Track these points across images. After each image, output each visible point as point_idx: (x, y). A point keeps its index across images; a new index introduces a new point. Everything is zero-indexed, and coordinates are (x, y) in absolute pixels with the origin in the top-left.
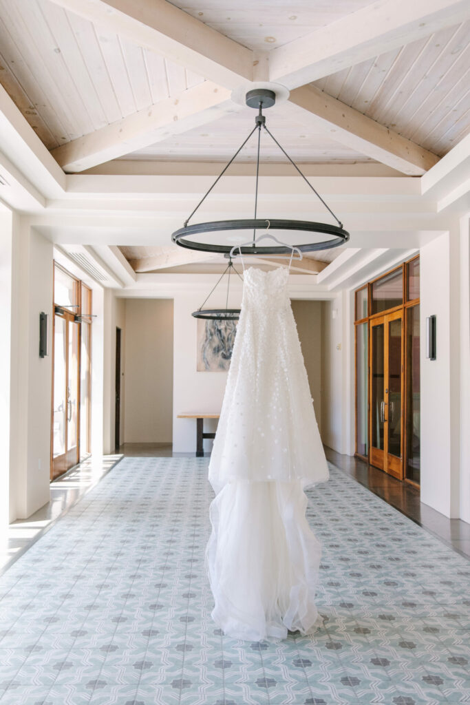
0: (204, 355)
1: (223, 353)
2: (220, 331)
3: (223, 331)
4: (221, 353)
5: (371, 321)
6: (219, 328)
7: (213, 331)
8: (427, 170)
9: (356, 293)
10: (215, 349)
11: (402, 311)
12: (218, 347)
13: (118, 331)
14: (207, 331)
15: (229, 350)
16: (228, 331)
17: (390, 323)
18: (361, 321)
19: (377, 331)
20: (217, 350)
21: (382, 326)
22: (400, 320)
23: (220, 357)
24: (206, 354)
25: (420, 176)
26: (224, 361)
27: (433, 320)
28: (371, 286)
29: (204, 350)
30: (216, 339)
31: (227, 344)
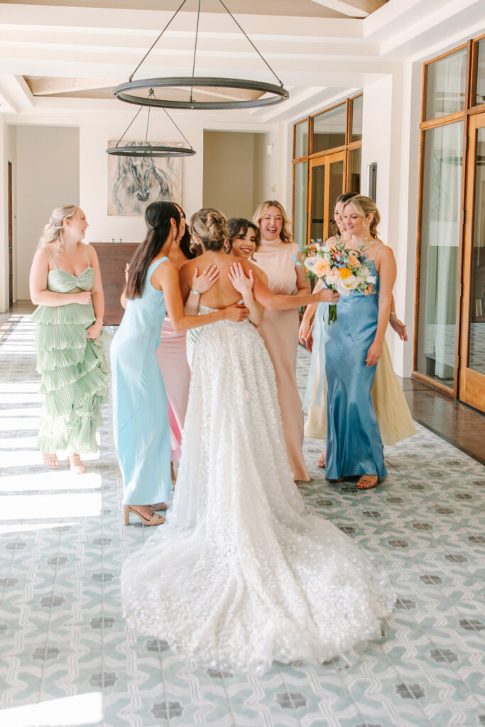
0: (116, 197)
1: (138, 194)
2: (135, 168)
3: (139, 168)
4: (136, 193)
5: (311, 161)
6: (134, 165)
7: (127, 167)
8: (370, 12)
9: (295, 126)
10: (129, 189)
11: (345, 152)
12: (133, 187)
13: (10, 164)
14: (119, 168)
15: (146, 190)
16: (145, 168)
17: (331, 164)
18: (300, 160)
19: (317, 172)
20: (131, 190)
21: (323, 167)
22: (342, 162)
23: (136, 199)
24: (118, 194)
25: (363, 18)
26: (140, 203)
27: (374, 169)
28: (311, 120)
29: (116, 190)
30: (131, 178)
31: (143, 183)
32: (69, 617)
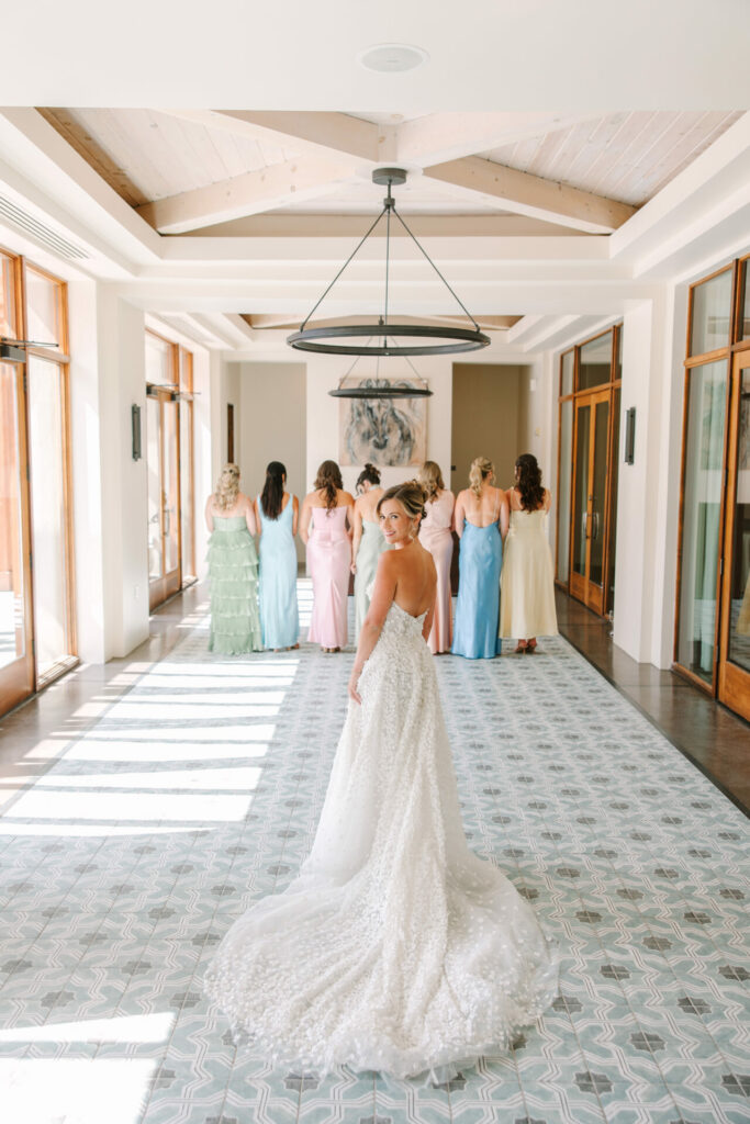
0: (349, 444)
1: (375, 441)
2: (370, 410)
3: (375, 410)
4: (372, 440)
5: (577, 400)
6: (370, 406)
7: (361, 409)
8: (616, 227)
9: (562, 358)
10: (364, 435)
11: (609, 391)
12: (369, 433)
13: (230, 408)
14: (352, 410)
15: (383, 436)
16: (383, 409)
17: (597, 405)
18: (569, 398)
19: (581, 414)
20: (366, 436)
21: (589, 407)
22: (607, 402)
23: (371, 447)
24: (351, 442)
25: (609, 235)
26: (377, 451)
27: (632, 414)
28: (578, 349)
29: (348, 436)
30: (366, 422)
31: (380, 428)
32: (174, 930)
